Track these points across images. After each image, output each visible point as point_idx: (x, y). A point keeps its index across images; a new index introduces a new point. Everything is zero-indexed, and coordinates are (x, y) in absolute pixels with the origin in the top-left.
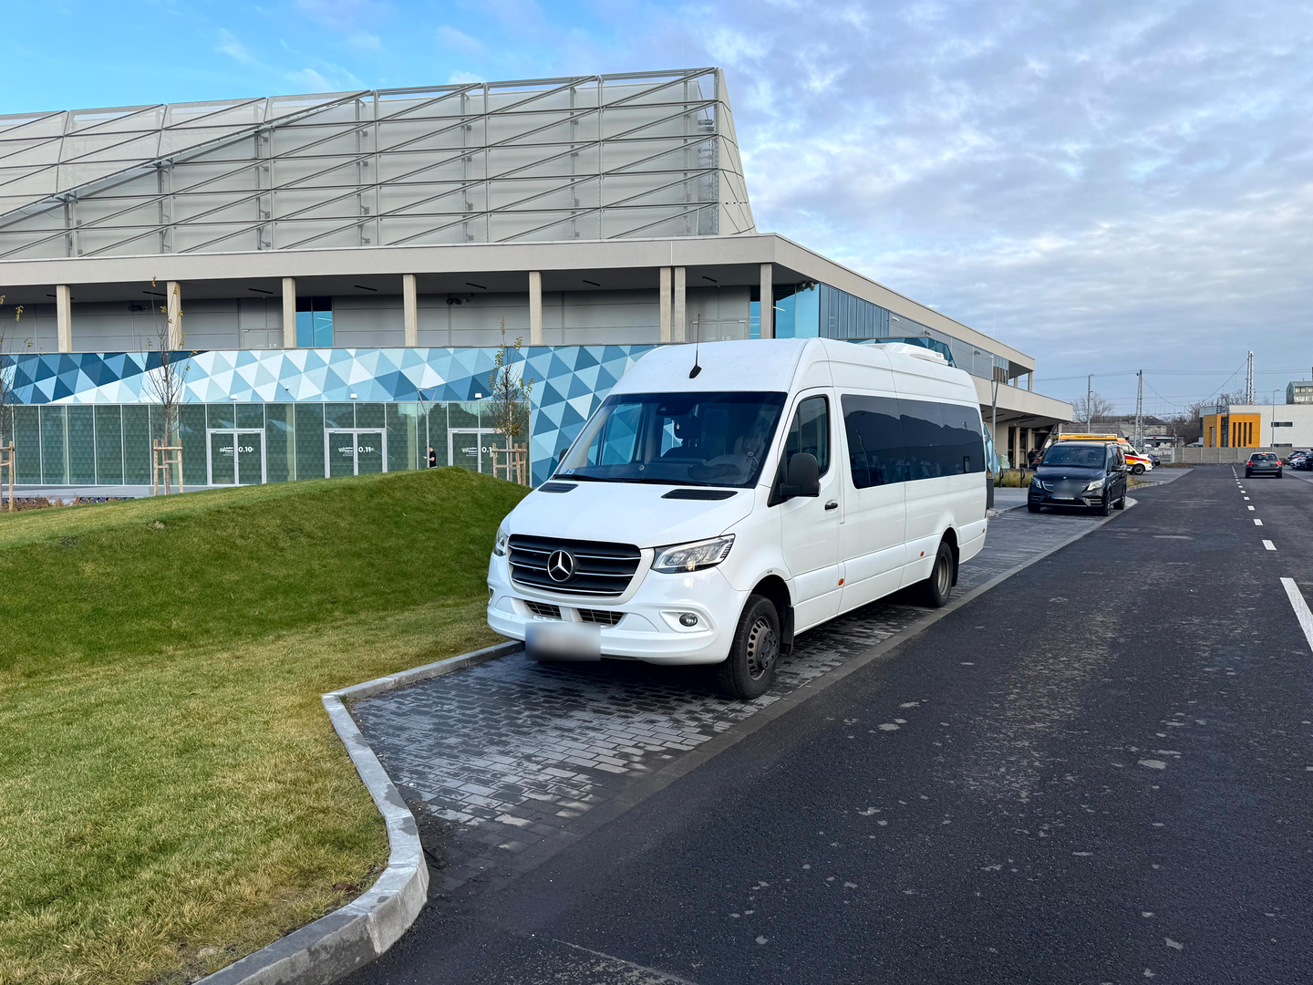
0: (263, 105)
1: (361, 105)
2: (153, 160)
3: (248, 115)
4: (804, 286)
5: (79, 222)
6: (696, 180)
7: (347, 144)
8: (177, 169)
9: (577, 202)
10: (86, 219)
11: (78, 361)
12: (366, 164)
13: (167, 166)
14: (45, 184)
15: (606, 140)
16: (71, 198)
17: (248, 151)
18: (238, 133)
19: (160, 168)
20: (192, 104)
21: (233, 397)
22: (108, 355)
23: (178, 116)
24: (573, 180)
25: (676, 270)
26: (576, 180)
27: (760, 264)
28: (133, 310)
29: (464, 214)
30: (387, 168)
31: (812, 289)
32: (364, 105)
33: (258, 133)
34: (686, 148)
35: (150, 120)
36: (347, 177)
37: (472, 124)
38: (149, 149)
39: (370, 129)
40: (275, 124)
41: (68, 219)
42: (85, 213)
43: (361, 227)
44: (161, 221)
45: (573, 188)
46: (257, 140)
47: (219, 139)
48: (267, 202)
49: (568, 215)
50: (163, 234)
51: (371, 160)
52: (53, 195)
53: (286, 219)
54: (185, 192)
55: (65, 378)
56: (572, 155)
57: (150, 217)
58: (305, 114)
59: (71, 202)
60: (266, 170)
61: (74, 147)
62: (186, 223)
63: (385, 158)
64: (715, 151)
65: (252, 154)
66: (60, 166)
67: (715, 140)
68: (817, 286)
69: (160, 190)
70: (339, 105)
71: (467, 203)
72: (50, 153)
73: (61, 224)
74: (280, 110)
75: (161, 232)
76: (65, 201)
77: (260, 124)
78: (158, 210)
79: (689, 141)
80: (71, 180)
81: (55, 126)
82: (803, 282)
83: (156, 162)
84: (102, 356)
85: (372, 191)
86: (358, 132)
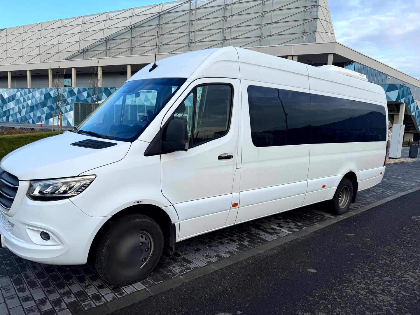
0: (161, 6)
1: (192, 4)
2: (129, 26)
3: (157, 10)
4: (348, 63)
5: (110, 47)
6: (308, 23)
7: (186, 18)
8: (136, 29)
9: (262, 34)
10: (112, 46)
11: (103, 90)
12: (192, 24)
13: (133, 28)
14: (100, 36)
15: (275, 10)
16: (107, 40)
17: (156, 22)
18: (153, 16)
19: (131, 29)
20: (141, 7)
21: (145, 103)
22: (111, 88)
23: (137, 11)
24: (261, 26)
25: (294, 57)
26: (262, 26)
27: (328, 54)
28: (121, 75)
29: (222, 40)
30: (199, 25)
31: (352, 65)
32: (193, 4)
33: (160, 16)
34: (305, 11)
35: (129, 14)
36: (186, 29)
37: (228, 8)
38: (128, 23)
39: (194, 12)
40: (165, 12)
41: (106, 47)
42: (111, 44)
43: (189, 46)
44: (131, 46)
45: (261, 29)
46: (159, 18)
47: (148, 18)
48: (161, 39)
49: (259, 38)
50: (131, 51)
51: (194, 23)
52: (102, 39)
53: (167, 44)
54: (138, 37)
55: (100, 95)
56: (262, 16)
57: (128, 45)
58: (174, 8)
59: (107, 41)
60: (162, 28)
61: (108, 23)
62: (138, 47)
63: (198, 22)
64: (317, 12)
65: (158, 23)
66: (104, 30)
67: (317, 7)
68: (354, 64)
69: (131, 36)
70: (185, 4)
71: (223, 36)
72: (101, 26)
73: (104, 48)
74: (167, 7)
75: (131, 50)
76: (106, 41)
77: (160, 13)
78: (130, 43)
79: (307, 8)
80: (107, 34)
81: (103, 17)
82: (348, 62)
83: (130, 27)
84: (109, 89)
85: (193, 34)
86: (190, 13)
